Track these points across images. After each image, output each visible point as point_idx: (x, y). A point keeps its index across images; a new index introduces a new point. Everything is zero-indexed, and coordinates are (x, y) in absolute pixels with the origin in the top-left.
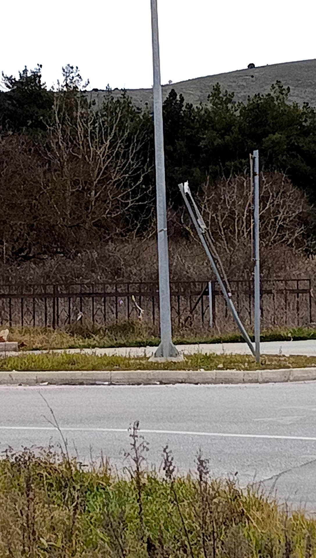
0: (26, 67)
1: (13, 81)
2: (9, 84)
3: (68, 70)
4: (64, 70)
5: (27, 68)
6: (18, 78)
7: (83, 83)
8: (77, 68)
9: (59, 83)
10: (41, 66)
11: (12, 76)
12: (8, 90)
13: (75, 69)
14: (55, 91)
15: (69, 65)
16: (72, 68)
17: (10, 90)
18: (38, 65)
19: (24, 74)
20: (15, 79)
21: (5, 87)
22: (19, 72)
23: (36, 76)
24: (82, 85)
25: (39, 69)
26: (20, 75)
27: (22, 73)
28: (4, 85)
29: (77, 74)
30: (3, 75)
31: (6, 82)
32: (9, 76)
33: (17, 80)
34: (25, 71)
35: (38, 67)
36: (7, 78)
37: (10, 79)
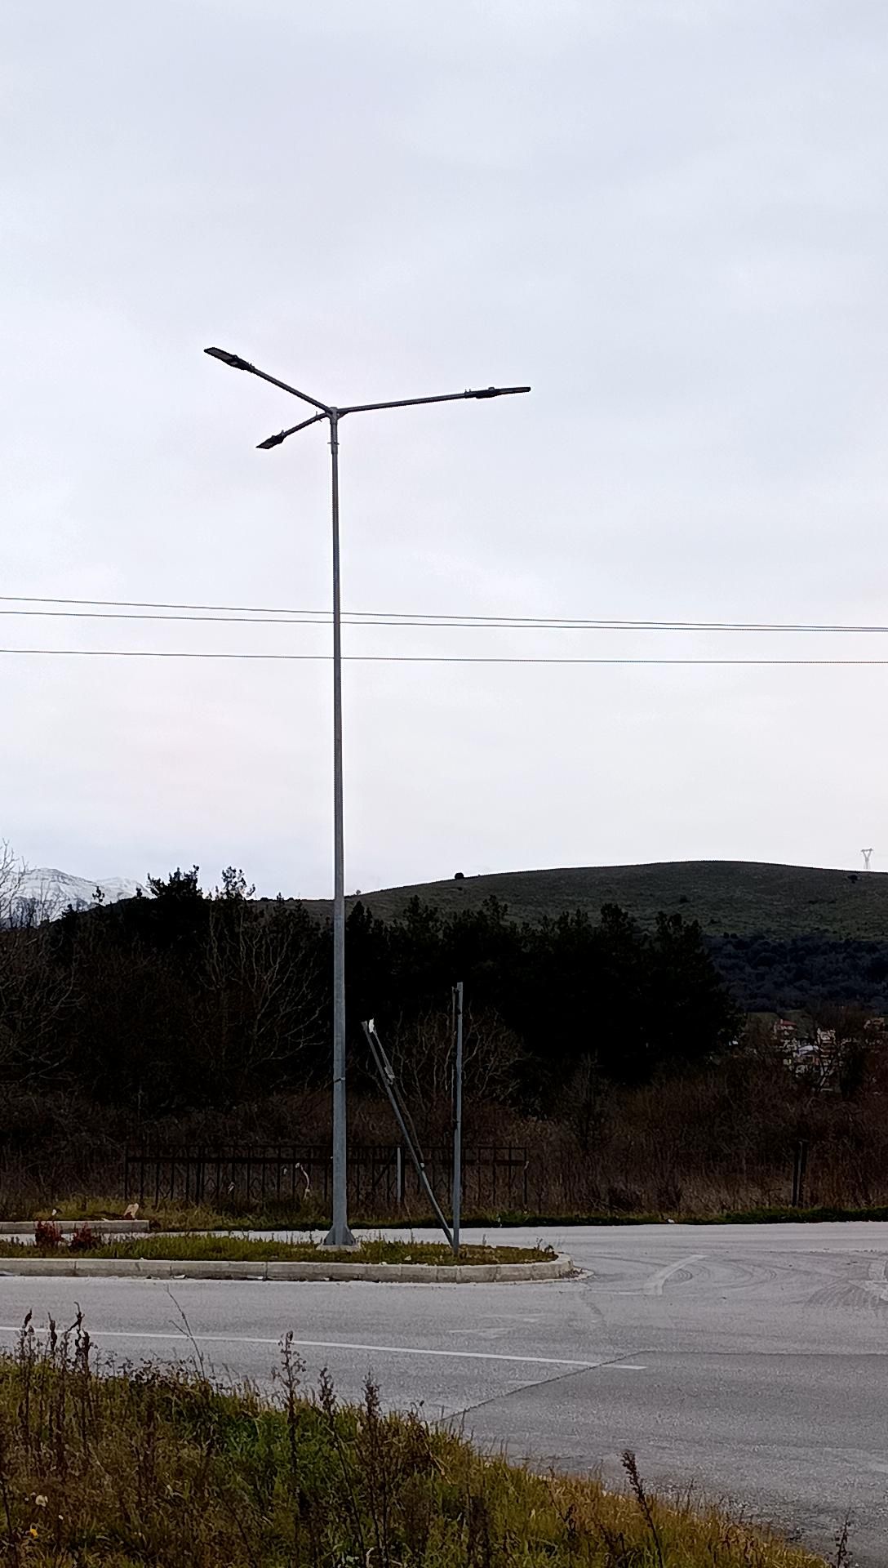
0: (178, 869)
1: (162, 886)
2: (155, 889)
3: (229, 876)
4: (224, 874)
5: (180, 871)
6: (167, 882)
7: (247, 890)
8: (241, 871)
9: (217, 891)
10: (197, 868)
11: (160, 880)
12: (154, 897)
13: (238, 872)
14: (213, 899)
15: (230, 868)
16: (234, 871)
17: (156, 897)
18: (194, 867)
19: (175, 878)
20: (163, 883)
21: (151, 892)
22: (170, 875)
23: (191, 880)
24: (246, 892)
25: (195, 872)
26: (171, 878)
27: (173, 876)
28: (149, 890)
29: (240, 879)
30: (149, 878)
31: (152, 886)
32: (156, 879)
33: (166, 884)
34: (177, 874)
35: (193, 870)
36: (154, 881)
37: (157, 883)
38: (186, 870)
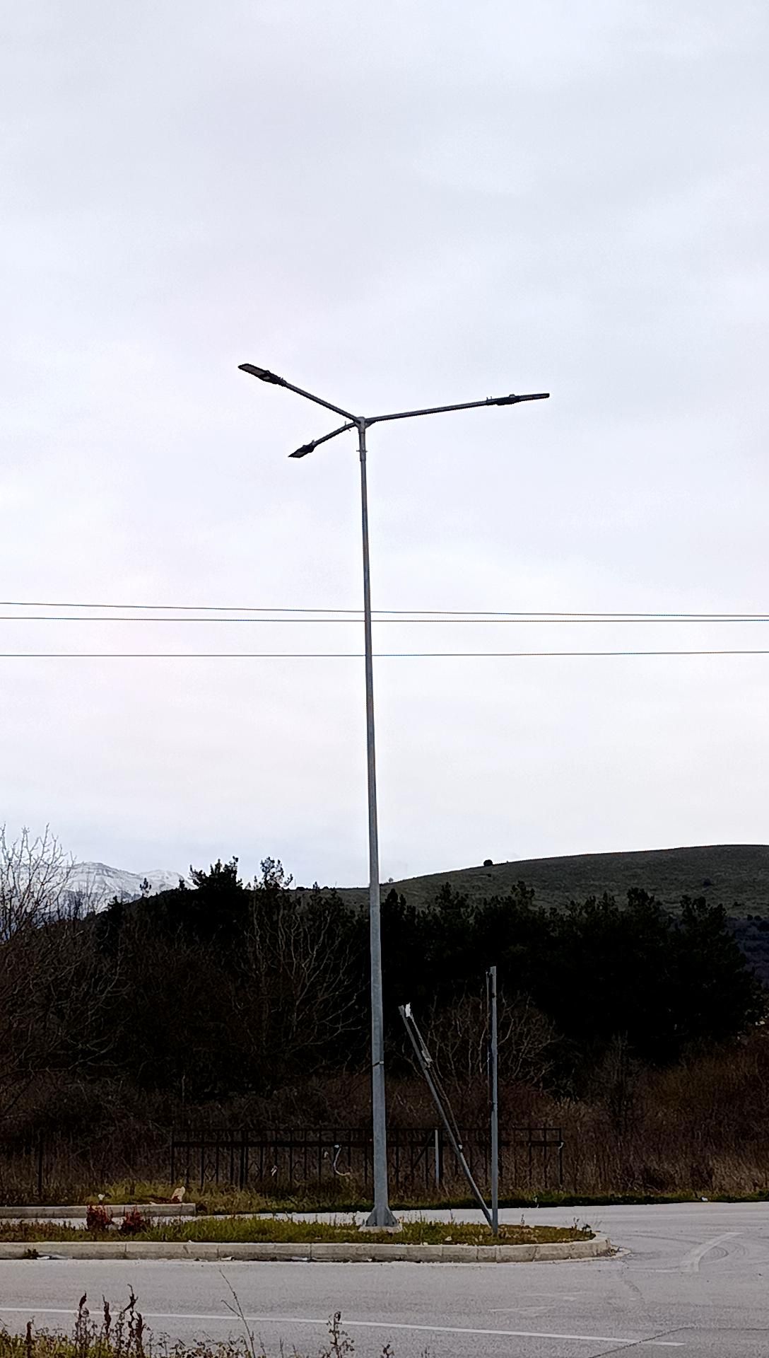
0: (219, 860)
1: (204, 877)
2: (198, 881)
3: (267, 866)
4: (263, 864)
5: (221, 862)
6: (208, 874)
7: (285, 879)
8: (279, 862)
9: (256, 881)
10: (237, 860)
11: (201, 871)
12: (196, 887)
13: (276, 862)
14: (252, 889)
15: (269, 858)
16: (273, 862)
17: (199, 888)
18: (234, 857)
19: (216, 869)
20: (204, 875)
21: (193, 884)
22: (211, 867)
23: (231, 872)
24: (283, 881)
25: (235, 863)
26: (212, 869)
27: (214, 867)
28: (191, 882)
29: (279, 869)
30: (191, 869)
31: (194, 878)
32: (198, 871)
33: (208, 876)
34: (218, 866)
35: (233, 861)
36: (196, 873)
37: (199, 875)
38: (226, 861)
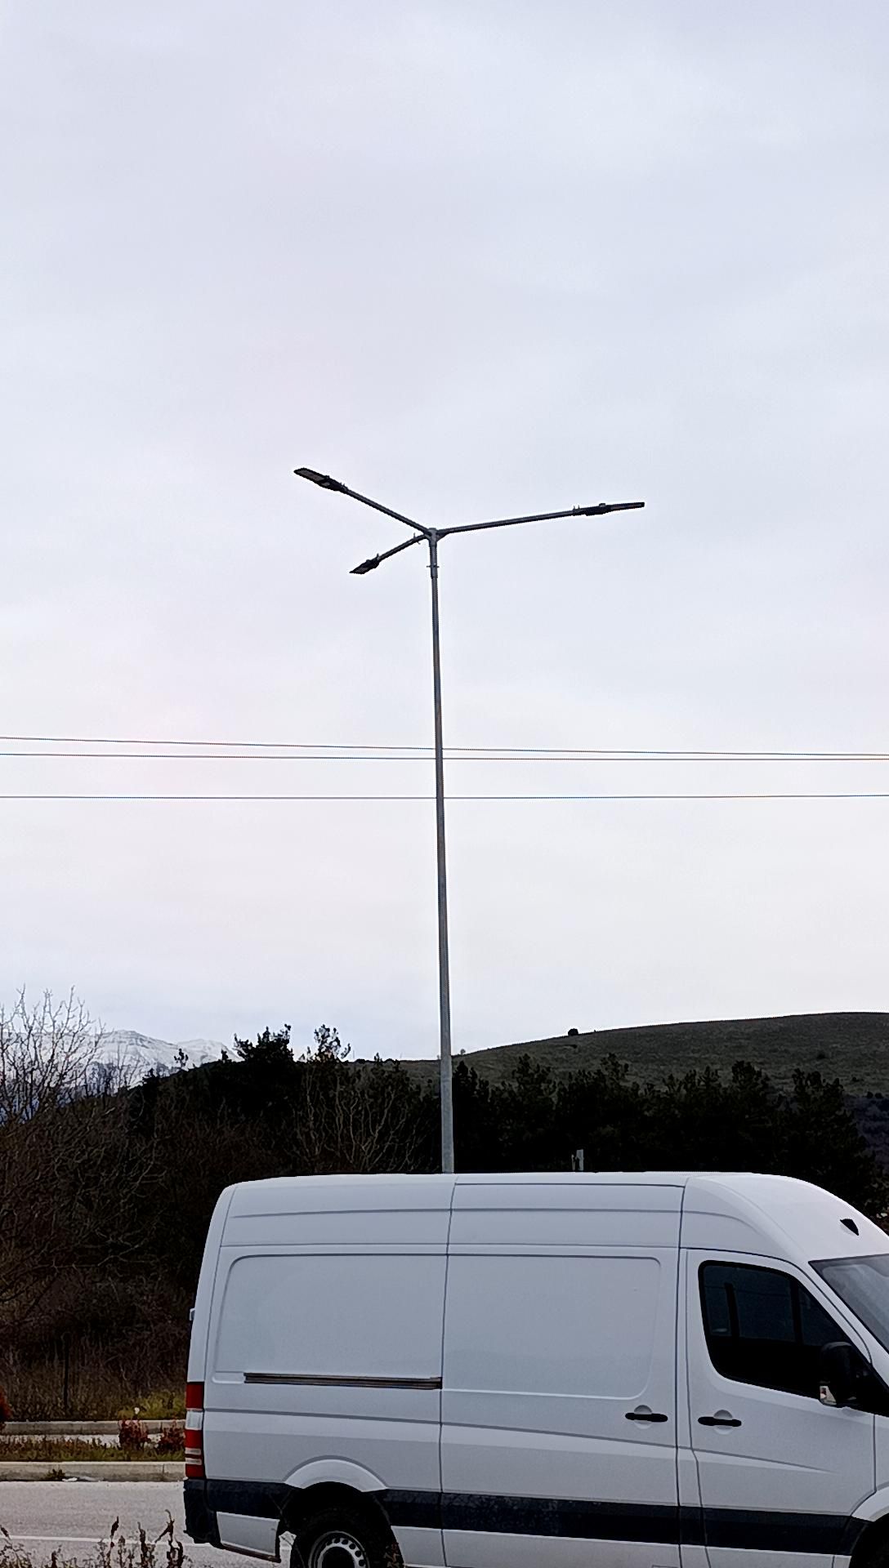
0: (267, 1028)
1: (250, 1048)
2: (243, 1052)
3: (323, 1035)
4: (317, 1034)
5: (270, 1031)
6: (255, 1044)
7: (342, 1050)
8: (335, 1030)
9: (309, 1052)
10: (289, 1028)
11: (248, 1041)
12: (240, 1059)
13: (332, 1031)
14: (306, 1061)
15: (324, 1026)
16: (328, 1030)
17: (244, 1060)
18: (286, 1025)
19: (264, 1037)
20: (251, 1045)
21: (237, 1056)
22: (259, 1035)
23: (282, 1041)
24: (340, 1053)
25: (287, 1032)
26: (259, 1038)
27: (262, 1037)
28: (236, 1052)
29: (335, 1038)
30: (236, 1039)
31: (238, 1048)
32: (244, 1040)
33: (254, 1046)
34: (267, 1034)
35: (285, 1029)
36: (241, 1043)
37: (244, 1045)
38: (275, 1031)
